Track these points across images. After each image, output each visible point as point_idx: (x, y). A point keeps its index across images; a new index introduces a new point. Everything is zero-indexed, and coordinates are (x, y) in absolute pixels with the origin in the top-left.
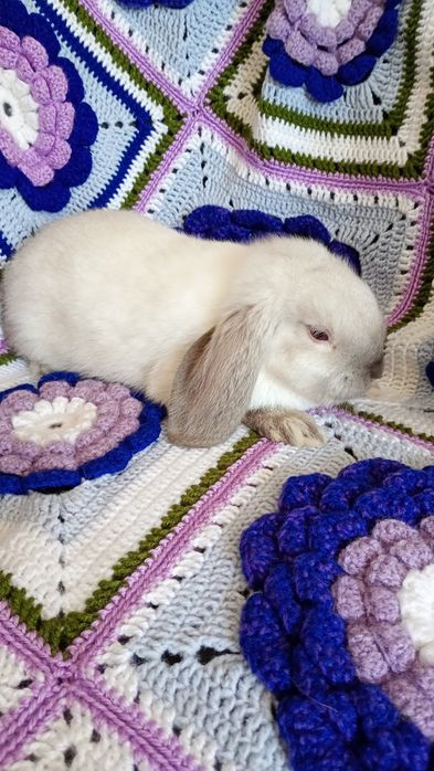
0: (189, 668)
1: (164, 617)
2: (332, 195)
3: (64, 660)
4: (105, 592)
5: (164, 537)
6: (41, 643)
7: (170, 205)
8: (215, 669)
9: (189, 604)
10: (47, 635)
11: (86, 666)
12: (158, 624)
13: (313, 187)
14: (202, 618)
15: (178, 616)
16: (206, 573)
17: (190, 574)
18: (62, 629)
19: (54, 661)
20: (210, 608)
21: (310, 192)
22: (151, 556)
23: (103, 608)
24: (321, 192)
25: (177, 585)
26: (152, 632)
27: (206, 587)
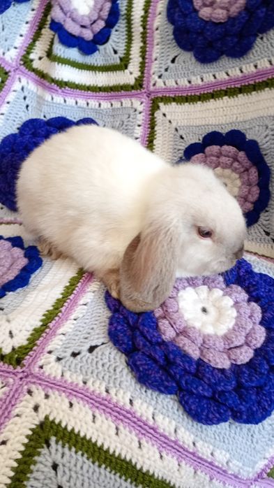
1: (70, 337)
2: (100, 105)
4: (38, 333)
5: (65, 302)
6: (6, 365)
9: (81, 329)
10: (8, 361)
11: (33, 368)
12: (67, 342)
13: (89, 101)
14: (89, 334)
15: (77, 335)
16: (89, 314)
17: (81, 316)
18: (16, 356)
19: (16, 371)
21: (88, 104)
22: (61, 311)
23: (38, 340)
24: (94, 103)
25: (75, 322)
27: (90, 320)
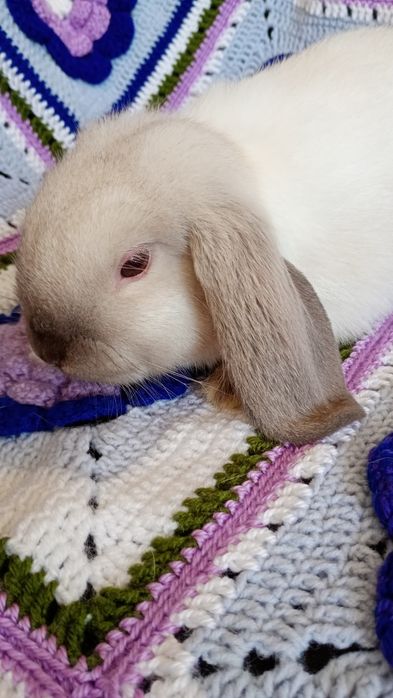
0: (291, 680)
1: (247, 593)
3: (90, 670)
4: (162, 555)
5: (253, 467)
6: (52, 645)
7: (231, 64)
8: (334, 682)
9: (290, 569)
10: (62, 631)
11: (121, 681)
12: (238, 607)
14: (311, 591)
15: (272, 589)
16: (317, 516)
17: (291, 518)
18: (89, 617)
19: (74, 673)
20: (323, 575)
22: (235, 495)
23: (157, 579)
25: (271, 537)
26: (229, 620)
27: (317, 539)
